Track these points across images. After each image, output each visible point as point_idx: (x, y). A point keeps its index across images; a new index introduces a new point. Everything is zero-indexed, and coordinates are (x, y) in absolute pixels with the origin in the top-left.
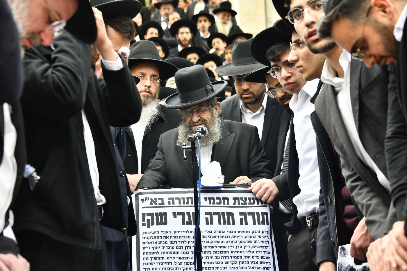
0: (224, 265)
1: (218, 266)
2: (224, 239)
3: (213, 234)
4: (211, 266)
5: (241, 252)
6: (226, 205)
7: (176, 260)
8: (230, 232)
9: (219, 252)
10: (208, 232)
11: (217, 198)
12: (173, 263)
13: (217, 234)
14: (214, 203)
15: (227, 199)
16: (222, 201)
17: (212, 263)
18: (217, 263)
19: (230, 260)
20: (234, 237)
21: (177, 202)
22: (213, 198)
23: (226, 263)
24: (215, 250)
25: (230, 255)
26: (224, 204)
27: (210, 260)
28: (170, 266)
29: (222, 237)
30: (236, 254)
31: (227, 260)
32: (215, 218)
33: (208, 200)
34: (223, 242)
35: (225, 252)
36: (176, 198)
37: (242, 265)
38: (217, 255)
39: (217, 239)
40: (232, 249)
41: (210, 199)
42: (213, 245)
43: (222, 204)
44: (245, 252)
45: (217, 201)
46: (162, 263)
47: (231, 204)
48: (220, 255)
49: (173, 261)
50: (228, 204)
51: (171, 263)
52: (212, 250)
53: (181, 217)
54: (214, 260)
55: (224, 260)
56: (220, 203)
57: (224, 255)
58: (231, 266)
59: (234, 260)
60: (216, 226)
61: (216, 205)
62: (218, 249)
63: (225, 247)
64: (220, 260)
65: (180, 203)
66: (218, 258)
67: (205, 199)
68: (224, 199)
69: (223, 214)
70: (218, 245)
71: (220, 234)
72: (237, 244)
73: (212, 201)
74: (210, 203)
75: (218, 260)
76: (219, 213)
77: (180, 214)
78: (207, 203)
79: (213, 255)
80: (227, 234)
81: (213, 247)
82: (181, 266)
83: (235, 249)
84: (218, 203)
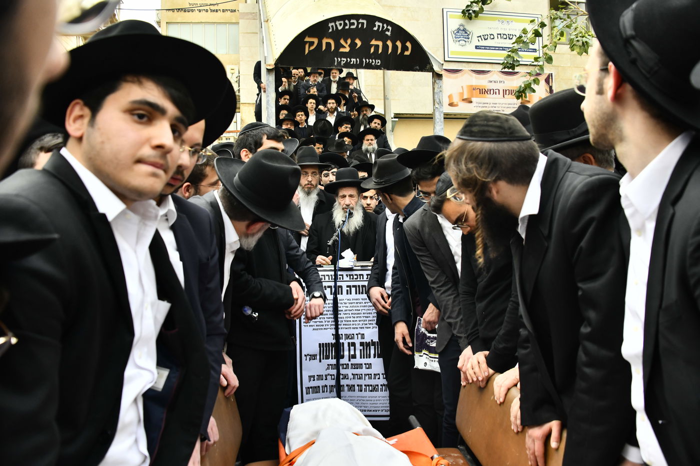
0: (358, 322)
1: (354, 323)
2: (358, 305)
3: (351, 301)
4: (349, 323)
5: (370, 313)
6: (362, 279)
7: (326, 319)
8: (363, 299)
9: (355, 314)
10: (348, 300)
11: (355, 275)
12: (324, 322)
13: (354, 301)
14: (353, 279)
15: (363, 275)
16: (359, 276)
17: (350, 321)
18: (353, 321)
19: (362, 319)
20: (365, 303)
21: (327, 278)
22: (352, 275)
23: (360, 321)
24: (352, 312)
25: (362, 315)
26: (360, 279)
27: (349, 319)
28: (321, 324)
29: (357, 303)
30: (366, 315)
31: (360, 319)
32: (353, 289)
33: (349, 277)
34: (358, 306)
35: (359, 314)
36: (327, 275)
37: (370, 322)
38: (354, 316)
39: (354, 305)
40: (364, 311)
41: (350, 275)
42: (351, 309)
43: (359, 279)
44: (373, 313)
45: (355, 277)
46: (316, 322)
47: (365, 279)
48: (356, 316)
49: (323, 320)
50: (363, 279)
51: (322, 322)
52: (351, 312)
53: (330, 289)
54: (352, 319)
55: (358, 319)
56: (357, 278)
57: (358, 315)
58: (363, 322)
59: (365, 319)
60: (354, 295)
61: (354, 280)
62: (354, 312)
63: (360, 310)
64: (356, 319)
65: (329, 279)
66: (354, 317)
67: (347, 275)
68: (360, 275)
69: (359, 286)
70: (354, 309)
71: (356, 301)
72: (368, 308)
73: (352, 277)
74: (350, 279)
75: (354, 319)
76: (356, 286)
77: (329, 287)
78: (348, 279)
79: (351, 315)
80: (361, 301)
81: (351, 310)
82: (329, 323)
83: (366, 312)
84: (355, 279)
